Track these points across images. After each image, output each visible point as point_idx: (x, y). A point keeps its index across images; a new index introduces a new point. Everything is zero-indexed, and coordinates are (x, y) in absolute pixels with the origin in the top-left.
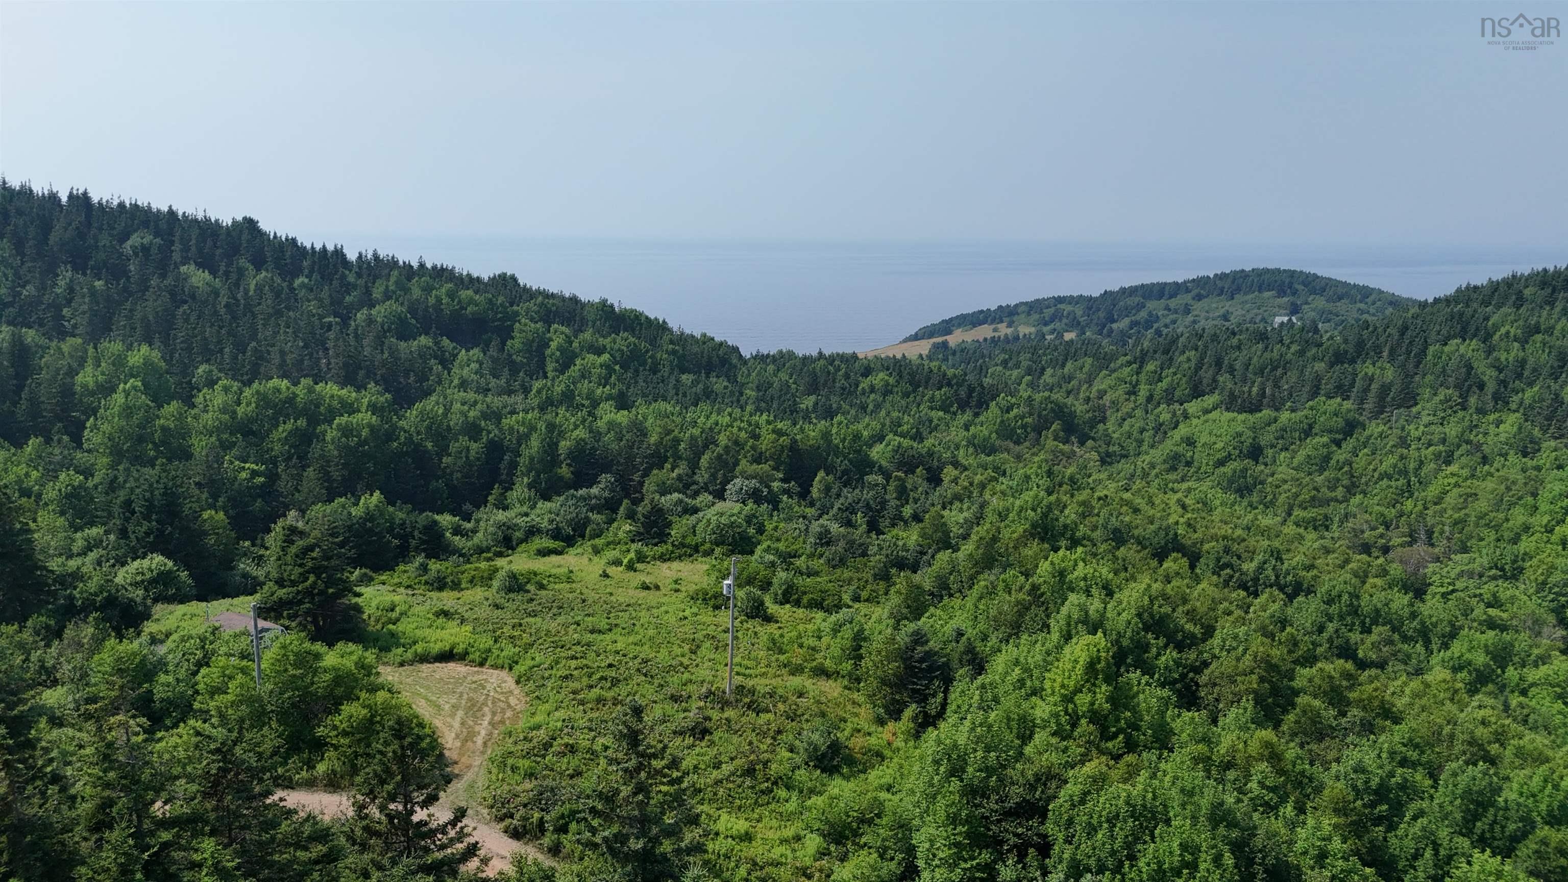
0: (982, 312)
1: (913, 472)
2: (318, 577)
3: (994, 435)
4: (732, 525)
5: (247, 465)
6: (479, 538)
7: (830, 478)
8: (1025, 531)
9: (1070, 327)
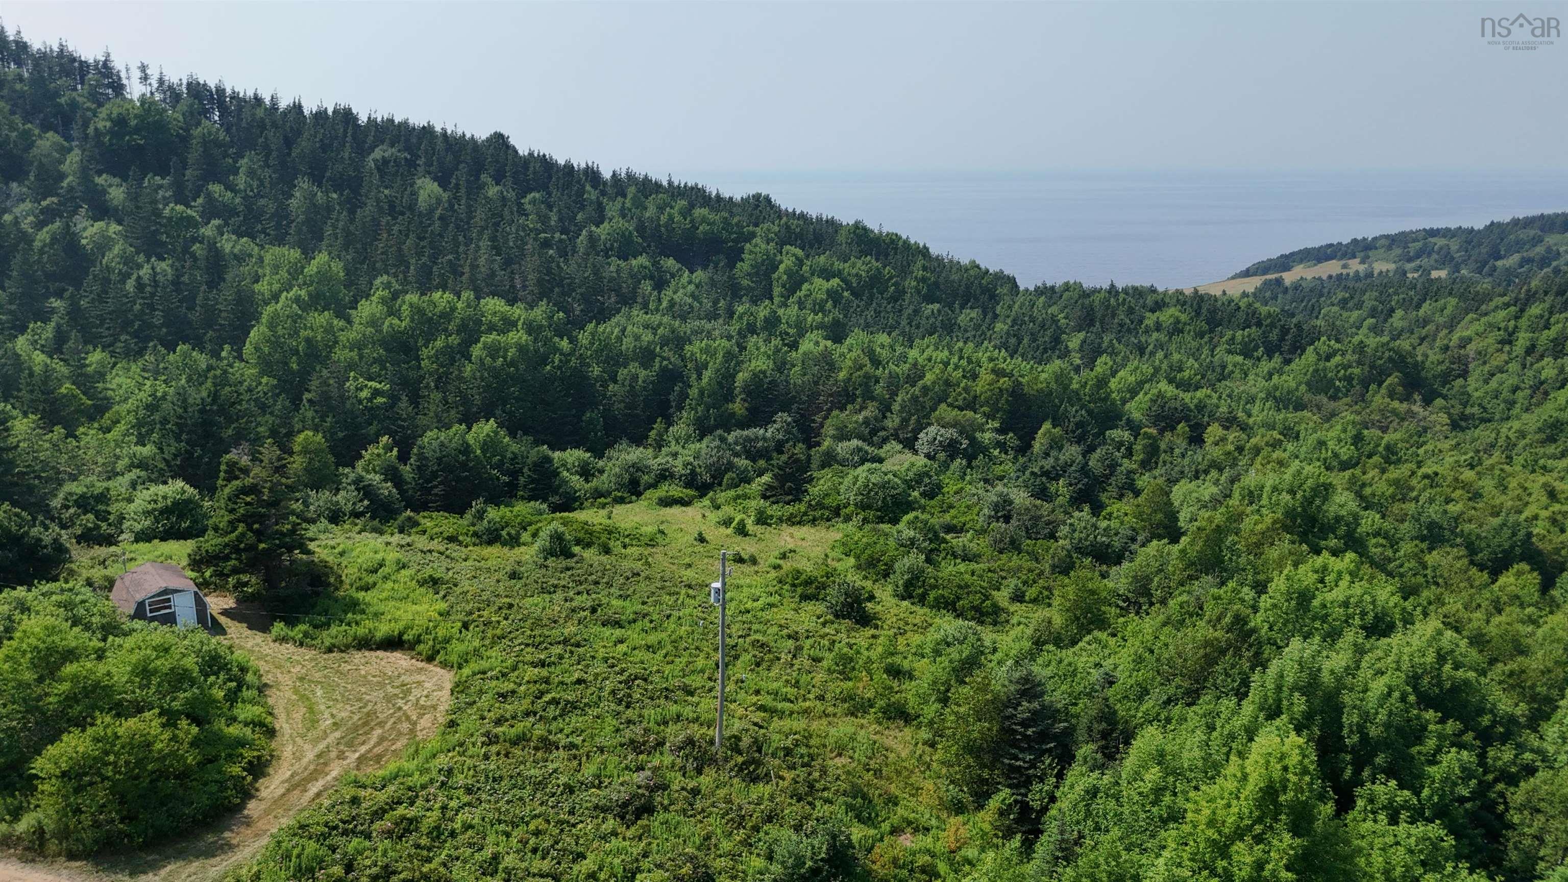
0: (1331, 245)
1: (1173, 429)
2: (250, 528)
3: (1303, 388)
4: (884, 486)
5: (370, 384)
6: (602, 482)
7: (1057, 431)
8: (1275, 522)
9: (1439, 266)
